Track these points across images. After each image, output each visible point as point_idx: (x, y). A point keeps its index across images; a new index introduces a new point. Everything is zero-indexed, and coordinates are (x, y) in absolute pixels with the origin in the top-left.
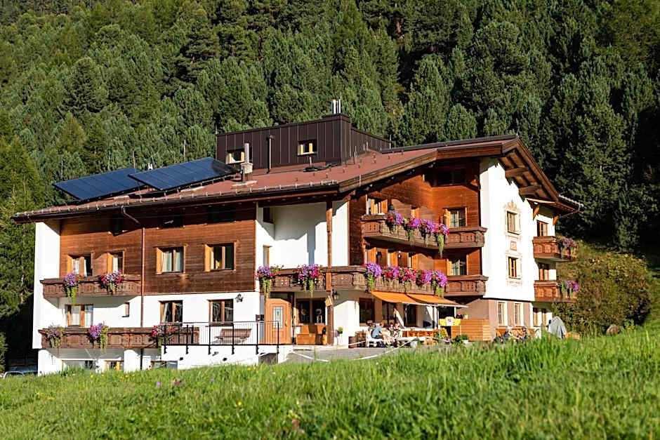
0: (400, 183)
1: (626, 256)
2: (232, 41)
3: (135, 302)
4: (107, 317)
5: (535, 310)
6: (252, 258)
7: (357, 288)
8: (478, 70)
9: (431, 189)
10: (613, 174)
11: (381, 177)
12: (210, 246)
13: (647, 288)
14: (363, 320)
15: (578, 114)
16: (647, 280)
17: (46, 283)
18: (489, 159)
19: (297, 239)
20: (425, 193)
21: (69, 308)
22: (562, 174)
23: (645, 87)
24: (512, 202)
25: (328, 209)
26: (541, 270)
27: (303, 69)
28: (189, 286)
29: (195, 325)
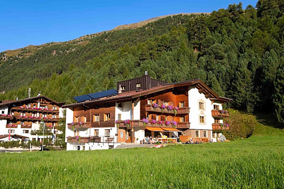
0: (162, 94)
1: (250, 115)
2: (152, 55)
3: (89, 130)
4: (82, 134)
5: (214, 132)
6: (114, 118)
7: (139, 126)
8: (209, 59)
9: (175, 96)
10: (247, 89)
11: (150, 93)
12: (105, 114)
13: (254, 126)
14: (146, 135)
15: (237, 71)
16: (254, 123)
17: (68, 124)
18: (191, 86)
19: (128, 111)
20: (172, 97)
21: (75, 131)
22: (231, 90)
23: (258, 61)
24: (202, 99)
25: (132, 103)
26: (216, 120)
27: (167, 62)
28: (100, 125)
29: (100, 137)
